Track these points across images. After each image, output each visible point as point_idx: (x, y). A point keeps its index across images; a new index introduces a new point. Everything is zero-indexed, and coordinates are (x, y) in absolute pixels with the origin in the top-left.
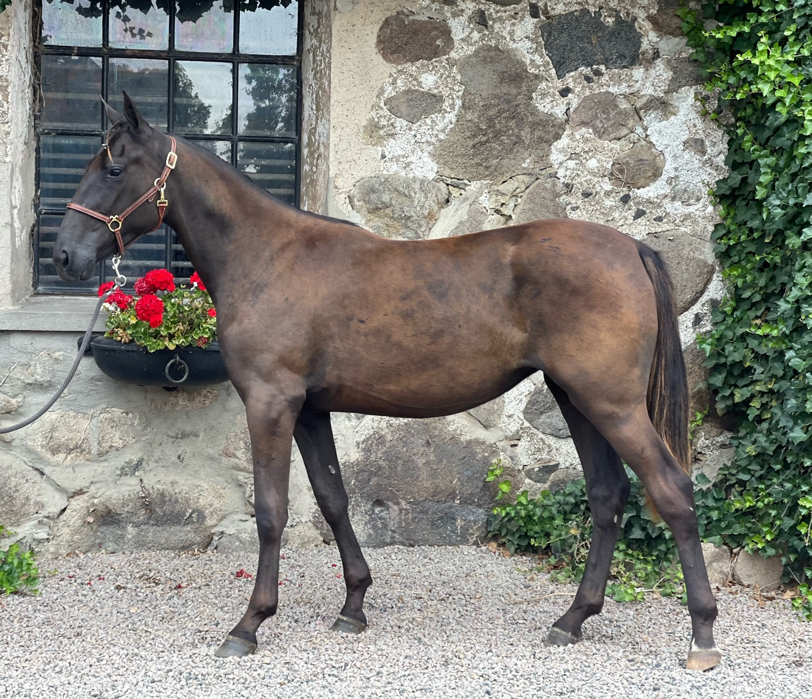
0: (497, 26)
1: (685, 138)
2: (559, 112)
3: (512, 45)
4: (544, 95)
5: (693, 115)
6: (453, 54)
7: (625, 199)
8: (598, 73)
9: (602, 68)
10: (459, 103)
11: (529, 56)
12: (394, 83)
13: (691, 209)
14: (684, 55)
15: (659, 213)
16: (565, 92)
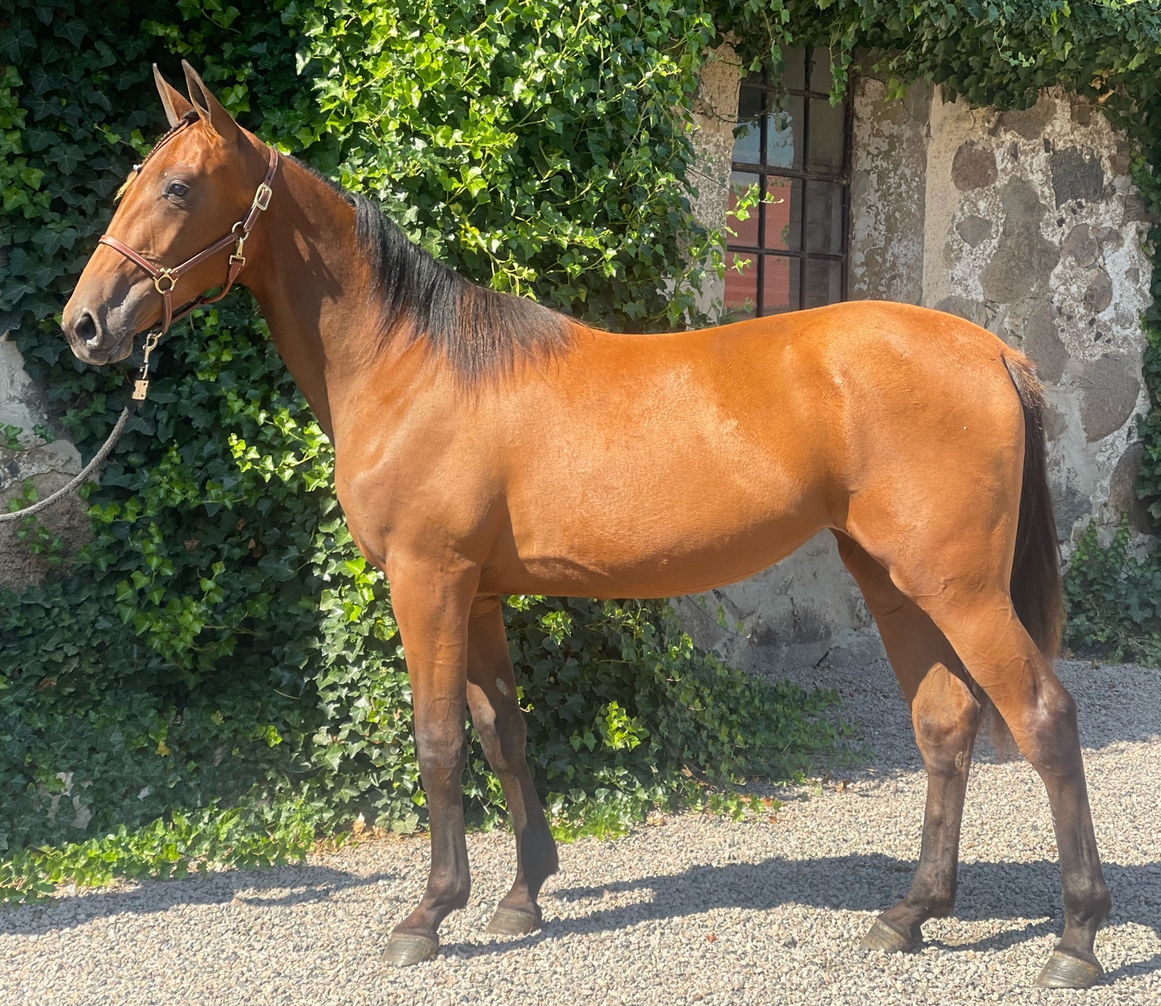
0: (1022, 158)
1: (1127, 268)
2: (1056, 240)
3: (1031, 177)
4: (1048, 225)
5: (1133, 247)
6: (997, 184)
7: (1092, 322)
8: (1080, 206)
9: (1083, 201)
10: (1001, 230)
11: (1039, 188)
12: (962, 209)
13: (1128, 332)
14: (1131, 193)
15: (1109, 335)
16: (1061, 222)
